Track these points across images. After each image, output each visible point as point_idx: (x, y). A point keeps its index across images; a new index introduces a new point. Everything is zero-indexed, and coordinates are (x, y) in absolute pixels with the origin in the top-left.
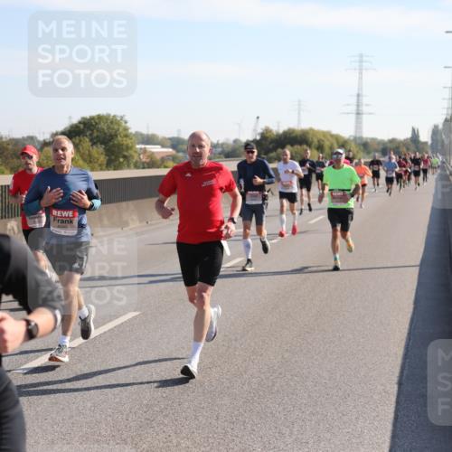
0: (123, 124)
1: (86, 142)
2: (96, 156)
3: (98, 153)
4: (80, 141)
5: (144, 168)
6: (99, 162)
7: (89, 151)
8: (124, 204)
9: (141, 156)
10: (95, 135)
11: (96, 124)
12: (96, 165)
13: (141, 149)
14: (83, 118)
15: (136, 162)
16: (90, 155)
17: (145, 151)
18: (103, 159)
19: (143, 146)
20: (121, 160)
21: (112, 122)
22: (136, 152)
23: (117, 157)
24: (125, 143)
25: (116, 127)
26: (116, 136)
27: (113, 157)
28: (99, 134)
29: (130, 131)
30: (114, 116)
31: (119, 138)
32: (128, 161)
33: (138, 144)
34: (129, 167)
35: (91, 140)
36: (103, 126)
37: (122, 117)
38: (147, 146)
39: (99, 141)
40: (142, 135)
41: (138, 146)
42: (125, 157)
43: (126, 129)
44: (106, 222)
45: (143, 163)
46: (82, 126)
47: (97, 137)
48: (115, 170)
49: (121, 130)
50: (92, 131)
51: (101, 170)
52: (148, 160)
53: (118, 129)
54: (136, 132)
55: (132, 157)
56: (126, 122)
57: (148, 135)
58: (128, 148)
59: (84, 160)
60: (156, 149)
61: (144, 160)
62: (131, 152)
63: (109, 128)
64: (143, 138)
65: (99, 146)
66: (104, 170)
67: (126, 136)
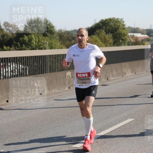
0: (122, 23)
1: (103, 33)
2: (108, 39)
3: (109, 38)
4: (100, 32)
5: (132, 45)
6: (110, 42)
7: (104, 37)
8: (124, 64)
9: (131, 39)
10: (107, 29)
11: (108, 23)
12: (108, 44)
13: (131, 35)
14: (102, 20)
15: (129, 42)
16: (105, 39)
17: (133, 37)
18: (111, 41)
19: (132, 34)
20: (121, 41)
21: (116, 22)
22: (128, 37)
23: (118, 40)
24: (123, 32)
25: (118, 24)
26: (119, 29)
27: (116, 40)
28: (109, 28)
29: (125, 26)
30: (117, 19)
31: (120, 30)
32: (124, 42)
33: (130, 33)
34: (125, 45)
35: (105, 31)
36: (112, 24)
37: (121, 19)
38: (135, 34)
39: (109, 32)
40: (131, 28)
41: (130, 34)
42: (122, 40)
43: (124, 25)
44: (114, 73)
45: (132, 43)
46: (101, 24)
47: (109, 29)
48: (117, 46)
49: (121, 26)
50: (106, 26)
51: (111, 46)
52: (134, 41)
53: (120, 26)
54: (129, 27)
55: (126, 39)
56: (123, 22)
57: (134, 28)
58: (124, 35)
59: (102, 42)
60: (139, 35)
61: (132, 41)
62: (126, 37)
63: (115, 25)
64: (132, 30)
65: (109, 34)
66: (112, 46)
67: (124, 29)
